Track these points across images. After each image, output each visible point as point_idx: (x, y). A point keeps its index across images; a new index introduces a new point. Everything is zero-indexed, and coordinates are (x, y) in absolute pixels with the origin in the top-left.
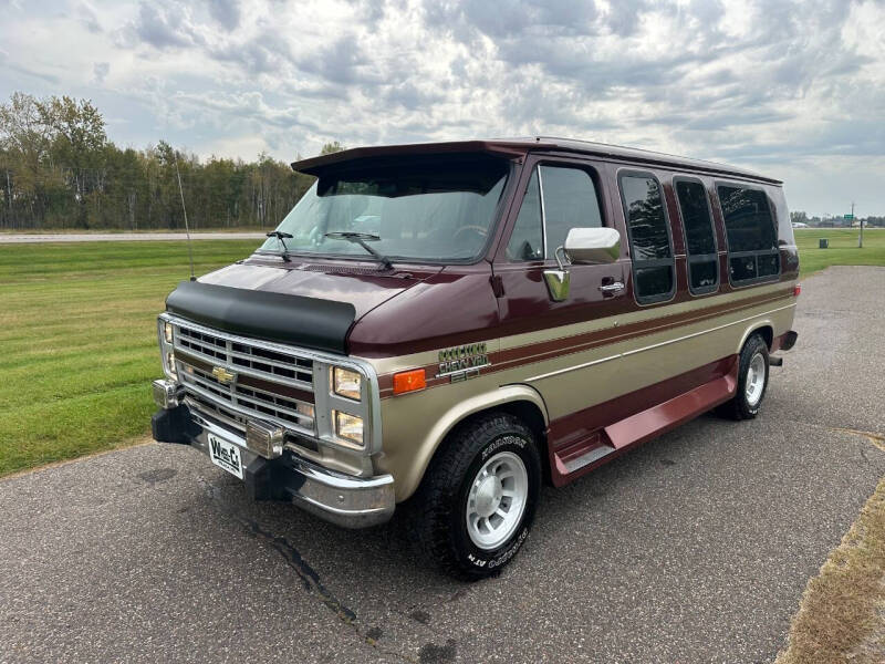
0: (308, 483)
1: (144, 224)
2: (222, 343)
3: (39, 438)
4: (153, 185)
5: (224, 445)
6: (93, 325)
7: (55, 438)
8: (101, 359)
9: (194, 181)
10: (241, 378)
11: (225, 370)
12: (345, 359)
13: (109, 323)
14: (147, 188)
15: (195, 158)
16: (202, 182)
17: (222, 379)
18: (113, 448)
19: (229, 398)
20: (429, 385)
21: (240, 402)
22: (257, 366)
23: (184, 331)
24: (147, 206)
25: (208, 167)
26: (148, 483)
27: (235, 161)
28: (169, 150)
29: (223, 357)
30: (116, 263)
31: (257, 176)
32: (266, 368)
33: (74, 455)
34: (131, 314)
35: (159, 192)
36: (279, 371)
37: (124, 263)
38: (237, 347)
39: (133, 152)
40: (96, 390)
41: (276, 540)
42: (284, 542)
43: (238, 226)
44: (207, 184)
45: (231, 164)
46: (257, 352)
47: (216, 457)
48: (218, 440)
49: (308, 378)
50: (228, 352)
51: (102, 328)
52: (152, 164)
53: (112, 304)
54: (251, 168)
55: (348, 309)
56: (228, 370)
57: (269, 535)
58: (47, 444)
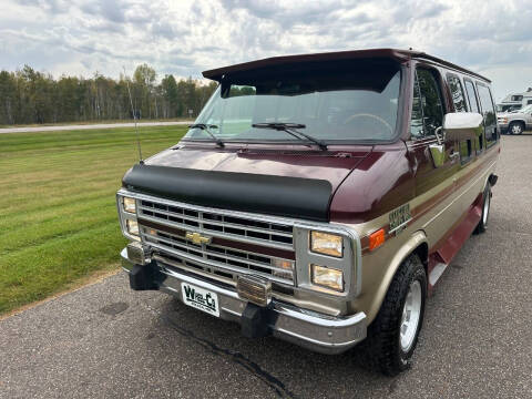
0: (280, 318)
1: (19, 121)
2: (194, 214)
3: (9, 285)
4: (23, 95)
5: (198, 291)
6: (7, 193)
7: (20, 284)
8: (26, 218)
9: (51, 91)
10: (215, 240)
11: (198, 235)
12: (326, 225)
13: (18, 191)
14: (18, 97)
15: (50, 76)
16: (57, 91)
17: (196, 241)
18: (68, 289)
19: (200, 255)
20: (386, 239)
21: (209, 257)
22: (228, 230)
23: (145, 203)
24: (19, 109)
25: (60, 82)
26: (110, 317)
27: (79, 77)
28: (31, 71)
29: (196, 224)
30: (8, 148)
31: (94, 87)
32: (241, 232)
33: (41, 296)
34: (33, 183)
35: (27, 100)
36: (251, 234)
37: (14, 148)
38: (206, 216)
39: (7, 73)
40: (35, 243)
41: (235, 355)
42: (240, 356)
43: (83, 120)
44: (61, 94)
45: (76, 80)
46: (229, 219)
47: (188, 300)
48: (192, 287)
49: (289, 240)
50: (200, 220)
51: (14, 195)
52: (20, 81)
53: (15, 177)
54: (89, 82)
55: (325, 184)
56: (202, 234)
57: (227, 352)
58: (16, 290)
